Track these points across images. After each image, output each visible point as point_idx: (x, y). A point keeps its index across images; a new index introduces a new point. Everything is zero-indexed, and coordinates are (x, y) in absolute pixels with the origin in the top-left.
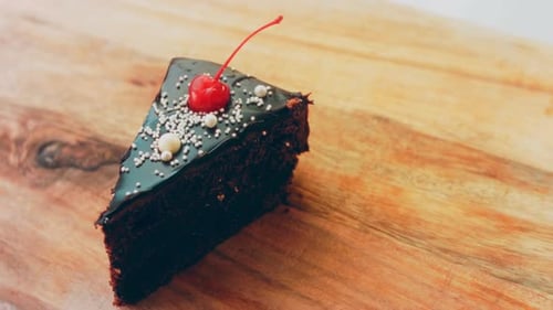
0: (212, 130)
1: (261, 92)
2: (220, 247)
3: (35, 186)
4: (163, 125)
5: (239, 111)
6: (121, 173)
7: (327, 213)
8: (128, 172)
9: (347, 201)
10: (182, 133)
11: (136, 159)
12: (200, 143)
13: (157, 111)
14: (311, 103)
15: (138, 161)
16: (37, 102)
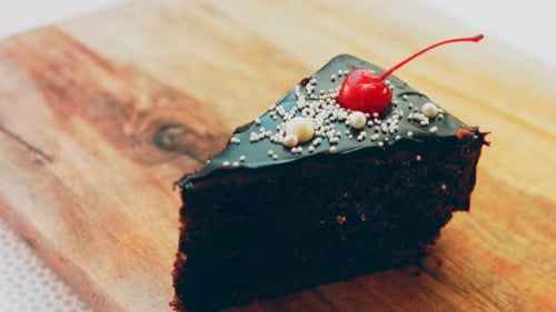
0: (355, 131)
1: (430, 110)
2: (321, 288)
3: (139, 160)
4: (300, 110)
5: (396, 121)
6: (229, 143)
7: (466, 292)
8: (238, 144)
9: (495, 287)
10: (320, 124)
11: (253, 134)
12: (337, 139)
13: (298, 94)
14: (488, 144)
15: (254, 136)
16: (179, 83)
